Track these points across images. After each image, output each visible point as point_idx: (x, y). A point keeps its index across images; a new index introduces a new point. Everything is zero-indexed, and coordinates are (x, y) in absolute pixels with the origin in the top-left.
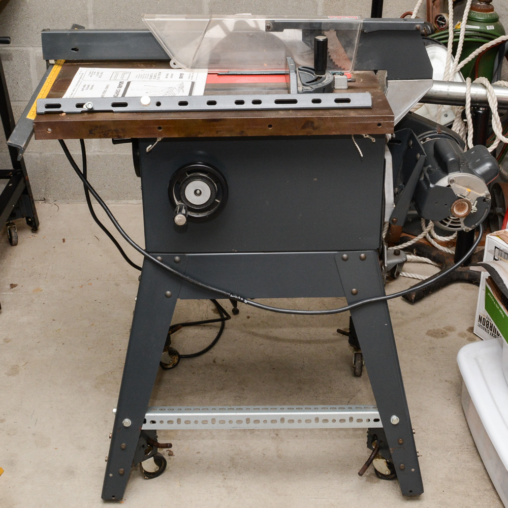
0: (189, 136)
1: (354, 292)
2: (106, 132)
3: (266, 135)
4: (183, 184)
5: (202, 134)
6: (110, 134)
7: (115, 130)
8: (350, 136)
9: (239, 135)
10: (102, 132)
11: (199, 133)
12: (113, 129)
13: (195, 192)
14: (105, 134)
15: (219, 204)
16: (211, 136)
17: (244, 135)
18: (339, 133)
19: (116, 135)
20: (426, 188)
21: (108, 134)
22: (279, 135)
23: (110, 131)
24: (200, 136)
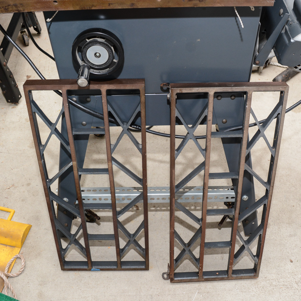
0: (84, 9)
1: (224, 122)
2: (6, 7)
3: (155, 7)
4: (84, 48)
5: (95, 6)
6: (10, 9)
7: (13, 5)
8: (232, 8)
9: (130, 8)
10: (3, 7)
11: (93, 6)
12: (12, 4)
13: (95, 54)
14: (6, 9)
15: (116, 64)
16: (104, 8)
17: (135, 7)
18: (223, 6)
19: (16, 9)
20: (287, 42)
21: (8, 8)
22: (167, 6)
23: (9, 5)
24: (93, 8)
